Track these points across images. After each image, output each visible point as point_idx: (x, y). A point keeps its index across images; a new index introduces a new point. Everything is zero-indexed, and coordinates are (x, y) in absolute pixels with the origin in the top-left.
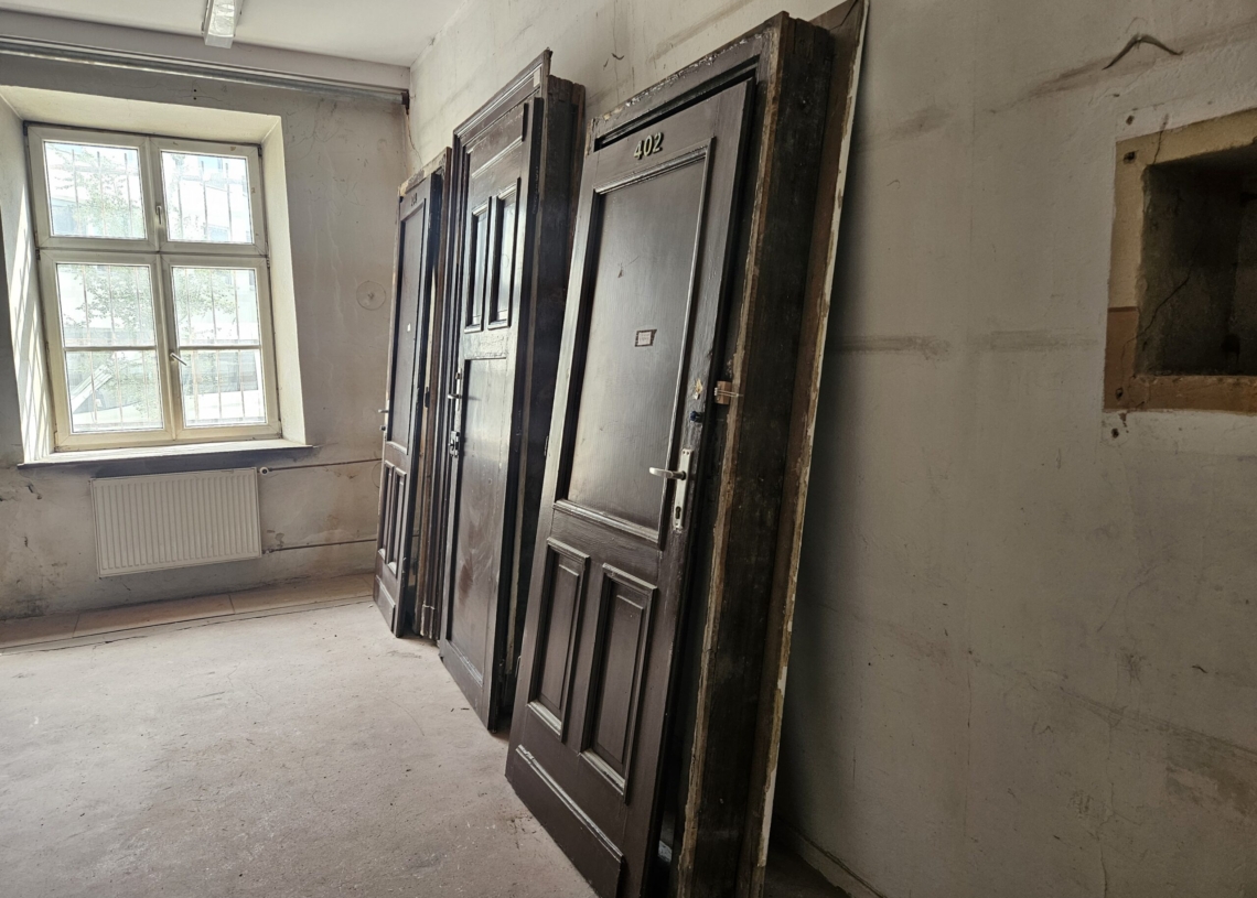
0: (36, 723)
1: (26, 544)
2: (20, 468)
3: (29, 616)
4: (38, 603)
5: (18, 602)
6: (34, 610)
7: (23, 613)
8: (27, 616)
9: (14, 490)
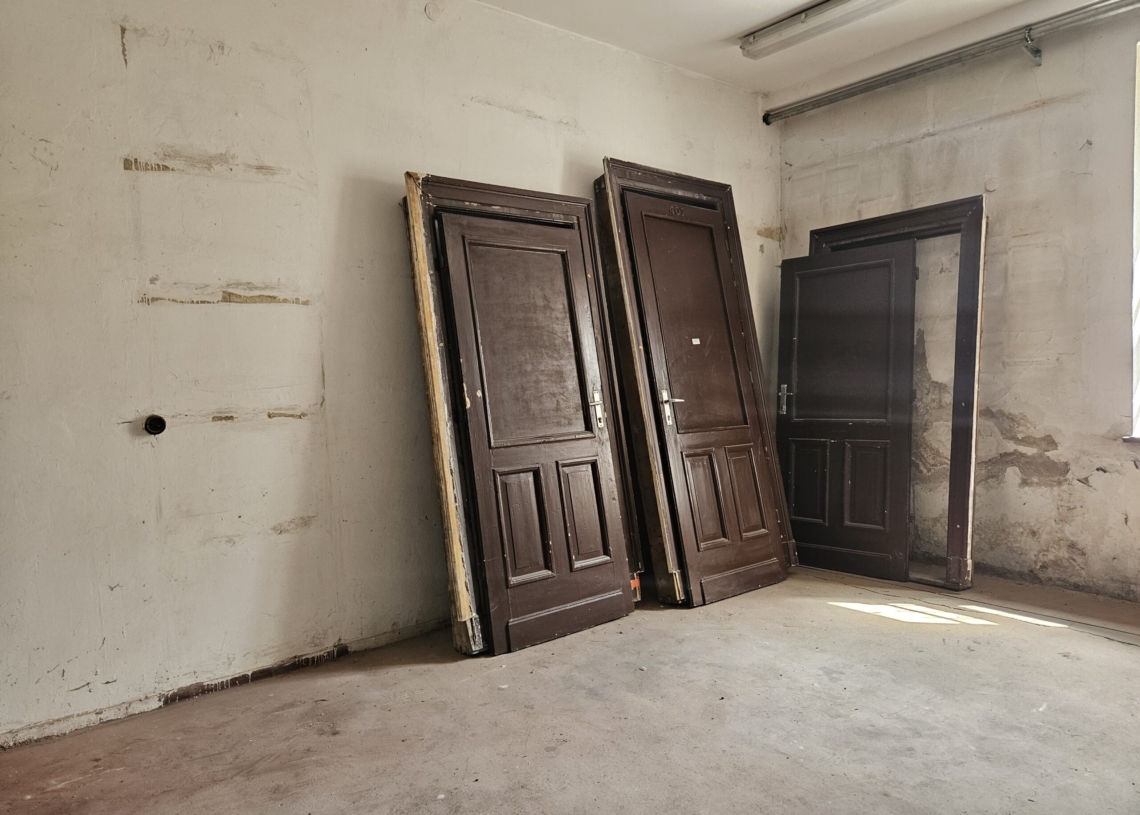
0: (1041, 709)
1: (1126, 522)
2: (1125, 441)
3: (1123, 598)
4: (1133, 587)
5: (1112, 580)
6: (1128, 593)
7: (1116, 592)
8: (1119, 597)
9: (1118, 463)
